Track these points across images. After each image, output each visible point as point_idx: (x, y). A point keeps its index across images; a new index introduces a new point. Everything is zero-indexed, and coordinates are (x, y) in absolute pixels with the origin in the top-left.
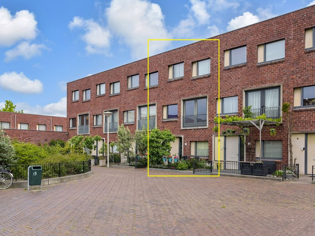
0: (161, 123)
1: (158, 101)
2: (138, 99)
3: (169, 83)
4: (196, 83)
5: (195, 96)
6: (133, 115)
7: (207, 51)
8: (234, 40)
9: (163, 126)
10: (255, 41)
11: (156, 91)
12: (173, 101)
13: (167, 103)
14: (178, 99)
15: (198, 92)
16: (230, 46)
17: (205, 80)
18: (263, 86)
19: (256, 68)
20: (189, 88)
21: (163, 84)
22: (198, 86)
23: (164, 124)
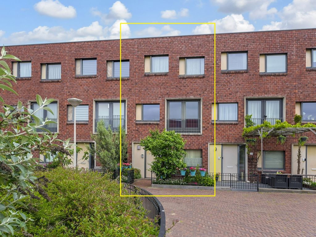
0: (134, 125)
1: (129, 98)
2: (96, 92)
3: (146, 78)
4: (185, 83)
5: (184, 97)
6: (86, 112)
7: (200, 48)
8: (234, 43)
9: (137, 128)
10: (258, 49)
11: (127, 84)
12: (152, 100)
13: (142, 101)
14: (160, 97)
15: (188, 93)
16: (230, 49)
17: (198, 80)
18: (266, 96)
19: (259, 77)
20: (177, 86)
21: (137, 77)
22: (188, 86)
23: (138, 127)
